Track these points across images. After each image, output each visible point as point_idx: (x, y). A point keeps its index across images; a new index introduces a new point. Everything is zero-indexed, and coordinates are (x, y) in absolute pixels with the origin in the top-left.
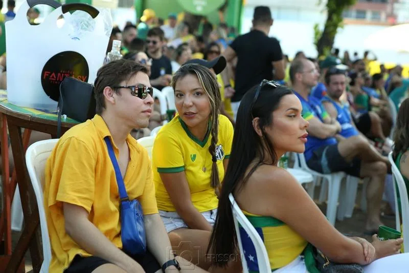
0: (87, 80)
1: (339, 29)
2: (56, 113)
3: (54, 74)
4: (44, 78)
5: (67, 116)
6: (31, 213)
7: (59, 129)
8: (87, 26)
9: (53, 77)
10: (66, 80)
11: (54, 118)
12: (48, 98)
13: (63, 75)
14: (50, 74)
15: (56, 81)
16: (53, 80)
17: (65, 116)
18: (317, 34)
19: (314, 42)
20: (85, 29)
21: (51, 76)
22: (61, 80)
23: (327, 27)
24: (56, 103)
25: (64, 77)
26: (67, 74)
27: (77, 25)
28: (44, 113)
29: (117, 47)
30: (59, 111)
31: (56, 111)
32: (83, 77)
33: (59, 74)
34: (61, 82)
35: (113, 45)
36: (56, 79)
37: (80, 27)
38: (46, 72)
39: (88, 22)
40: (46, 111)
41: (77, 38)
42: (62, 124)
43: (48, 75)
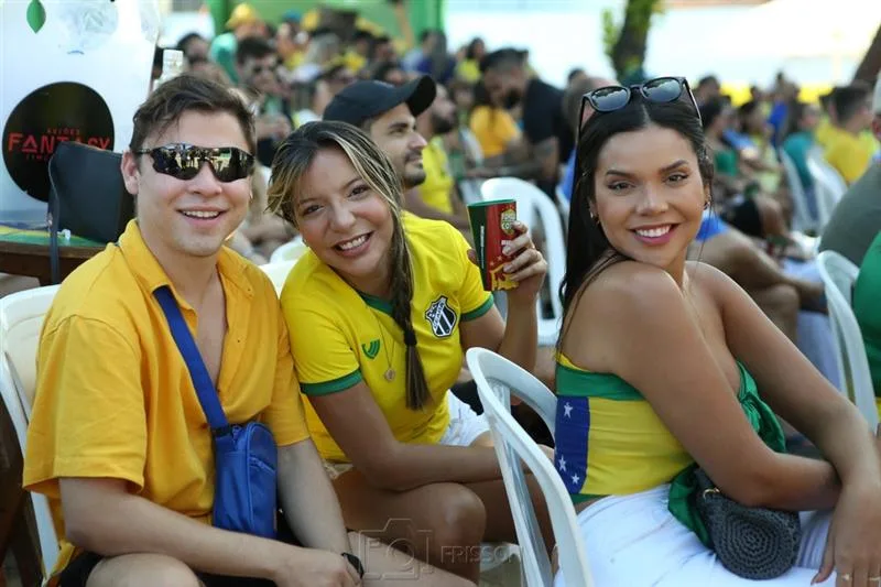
0: (111, 146)
1: (655, 19)
2: (45, 229)
3: (31, 138)
4: (10, 149)
5: (72, 233)
6: (8, 465)
7: (54, 262)
8: (101, 23)
9: (30, 146)
10: (62, 150)
11: (41, 239)
12: (23, 194)
13: (53, 138)
14: (23, 140)
15: (39, 153)
16: (31, 154)
17: (67, 233)
18: (608, 30)
19: (604, 49)
20: (97, 31)
21: (26, 145)
22: (50, 152)
23: (629, 15)
24: (44, 206)
25: (57, 143)
26: (63, 135)
27: (76, 22)
28: (17, 230)
29: (175, 65)
30: (51, 222)
31: (45, 225)
32: (101, 140)
33: (45, 138)
34: (51, 155)
35: (165, 62)
36: (39, 149)
37: (84, 27)
38: (12, 135)
39: (100, 13)
40: (21, 226)
41: (77, 52)
42: (62, 251)
43: (17, 141)
